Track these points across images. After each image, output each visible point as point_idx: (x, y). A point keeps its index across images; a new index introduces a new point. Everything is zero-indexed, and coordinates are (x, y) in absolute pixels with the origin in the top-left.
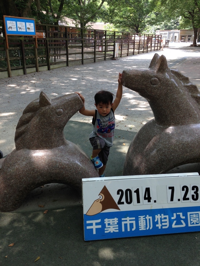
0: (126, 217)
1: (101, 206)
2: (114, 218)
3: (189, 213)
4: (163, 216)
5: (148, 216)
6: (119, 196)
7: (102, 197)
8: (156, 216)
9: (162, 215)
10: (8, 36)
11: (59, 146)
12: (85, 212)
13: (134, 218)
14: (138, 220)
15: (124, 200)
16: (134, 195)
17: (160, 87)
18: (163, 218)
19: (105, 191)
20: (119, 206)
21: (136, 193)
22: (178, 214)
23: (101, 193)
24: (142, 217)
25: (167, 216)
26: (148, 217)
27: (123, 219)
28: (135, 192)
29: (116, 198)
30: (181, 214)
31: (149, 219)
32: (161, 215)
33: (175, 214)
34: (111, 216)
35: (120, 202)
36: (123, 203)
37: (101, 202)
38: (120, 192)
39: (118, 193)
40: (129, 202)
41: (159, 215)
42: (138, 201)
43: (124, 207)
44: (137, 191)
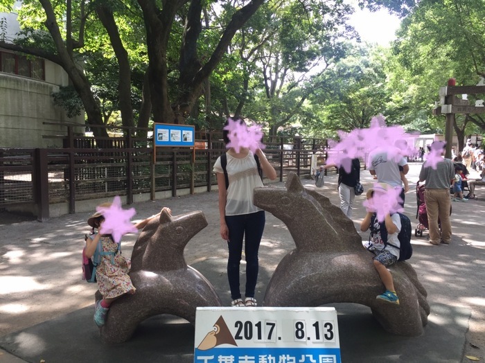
0: (244, 356)
1: (215, 340)
2: (229, 355)
3: (321, 356)
4: (289, 358)
5: (270, 356)
6: (237, 329)
7: (217, 329)
8: (280, 357)
9: (288, 356)
10: (157, 147)
11: (176, 269)
12: (196, 346)
13: (253, 358)
14: (259, 360)
15: (242, 334)
16: (255, 329)
17: (292, 207)
18: (288, 360)
19: (221, 322)
20: (237, 341)
21: (257, 327)
22: (307, 356)
23: (216, 323)
24: (263, 357)
25: (294, 358)
26: (270, 358)
27: (240, 358)
28: (256, 325)
29: (233, 331)
30: (311, 356)
31: (272, 360)
32: (286, 356)
33: (303, 356)
34: (226, 352)
35: (238, 337)
36: (241, 338)
37: (215, 335)
38: (239, 325)
39: (236, 326)
40: (249, 337)
41: (284, 356)
42: (260, 337)
43: (242, 343)
44: (259, 325)
